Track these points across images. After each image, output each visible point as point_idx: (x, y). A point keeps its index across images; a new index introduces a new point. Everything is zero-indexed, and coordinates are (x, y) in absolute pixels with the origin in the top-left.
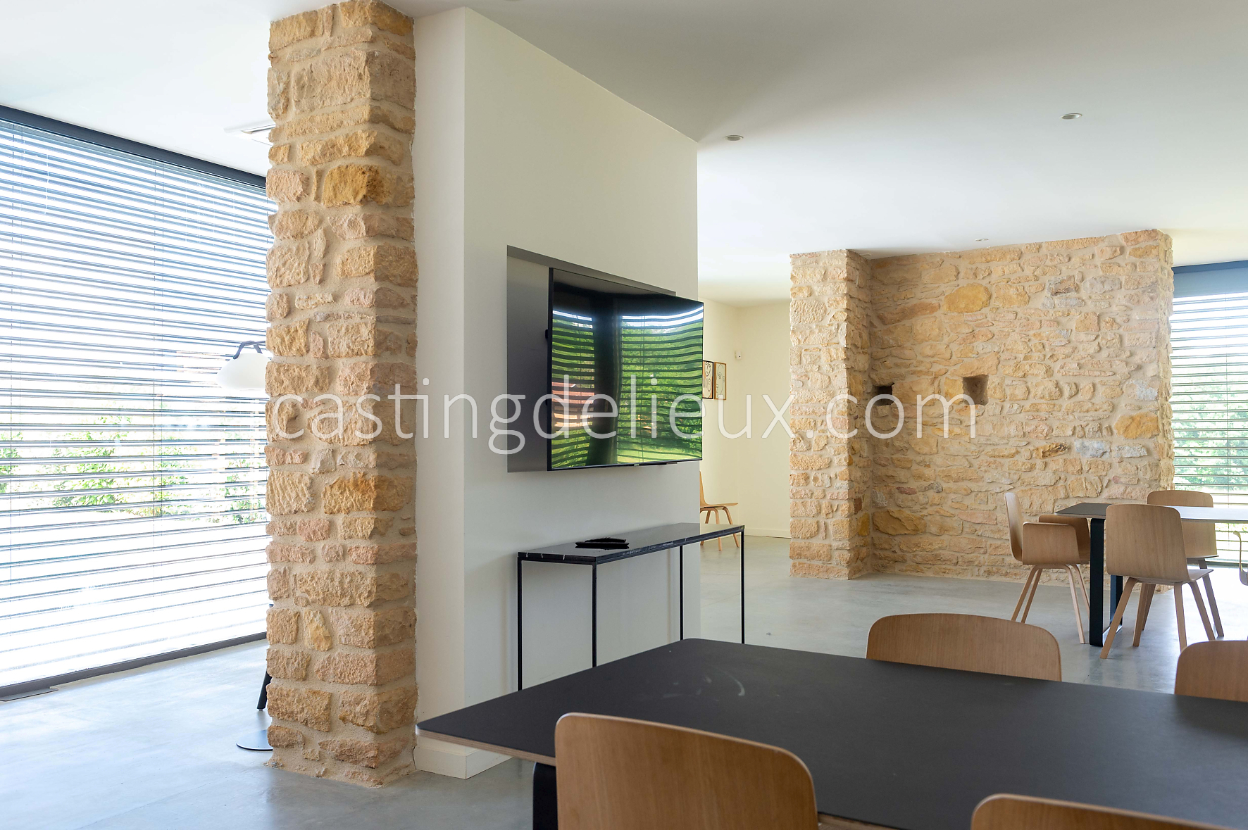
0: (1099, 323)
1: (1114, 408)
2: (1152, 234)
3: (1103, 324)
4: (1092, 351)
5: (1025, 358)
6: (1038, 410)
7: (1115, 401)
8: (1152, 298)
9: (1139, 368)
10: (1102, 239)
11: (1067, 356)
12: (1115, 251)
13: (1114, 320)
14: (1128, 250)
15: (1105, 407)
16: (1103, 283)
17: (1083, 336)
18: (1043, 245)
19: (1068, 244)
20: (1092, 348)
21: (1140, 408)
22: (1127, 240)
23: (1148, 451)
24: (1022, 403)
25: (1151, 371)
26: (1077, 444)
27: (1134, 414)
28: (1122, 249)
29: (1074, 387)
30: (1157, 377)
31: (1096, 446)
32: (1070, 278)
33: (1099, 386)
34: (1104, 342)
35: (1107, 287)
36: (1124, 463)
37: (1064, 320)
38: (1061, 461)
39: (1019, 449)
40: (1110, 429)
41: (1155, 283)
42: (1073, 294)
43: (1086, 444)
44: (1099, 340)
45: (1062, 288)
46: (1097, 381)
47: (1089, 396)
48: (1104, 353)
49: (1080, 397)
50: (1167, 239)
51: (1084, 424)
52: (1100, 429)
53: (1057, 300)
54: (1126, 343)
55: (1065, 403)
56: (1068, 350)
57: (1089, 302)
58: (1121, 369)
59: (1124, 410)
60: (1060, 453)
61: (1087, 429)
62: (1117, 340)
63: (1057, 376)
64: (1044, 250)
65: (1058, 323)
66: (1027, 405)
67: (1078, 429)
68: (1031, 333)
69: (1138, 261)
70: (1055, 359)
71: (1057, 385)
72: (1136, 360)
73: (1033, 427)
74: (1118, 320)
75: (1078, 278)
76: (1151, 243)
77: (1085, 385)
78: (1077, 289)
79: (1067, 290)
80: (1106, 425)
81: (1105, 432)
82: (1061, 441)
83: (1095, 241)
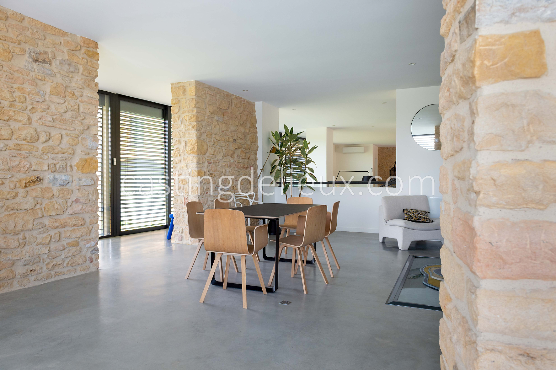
0: (65, 92)
1: (74, 152)
2: (96, 45)
3: (67, 94)
5: (10, 106)
6: (20, 150)
7: (74, 148)
9: (88, 128)
10: (68, 34)
11: (44, 111)
12: (77, 47)
13: (74, 92)
14: (84, 49)
15: (69, 151)
16: (68, 65)
17: (55, 98)
18: (26, 19)
19: (46, 28)
20: (62, 109)
21: (89, 154)
22: (84, 42)
23: (94, 181)
24: (7, 142)
25: (94, 131)
26: (48, 177)
27: (87, 157)
28: (80, 47)
29: (48, 134)
30: (97, 135)
31: (64, 178)
32: (45, 53)
33: (64, 136)
34: (70, 106)
35: (72, 69)
36: (81, 190)
37: (40, 83)
38: (39, 189)
39: (4, 181)
40: (72, 167)
42: (47, 66)
43: (57, 177)
44: (66, 104)
45: (40, 58)
46: (64, 132)
47: (58, 142)
48: (69, 114)
49: (50, 143)
51: (55, 162)
52: (65, 167)
53: (35, 65)
54: (81, 110)
55: (41, 146)
56: (44, 106)
57: (58, 76)
58: (78, 127)
59: (80, 154)
60: (36, 183)
61: (58, 166)
62: (76, 107)
63: (36, 125)
64: (25, 23)
65: (36, 84)
66: (11, 144)
67: (52, 166)
68: (15, 86)
69: (89, 59)
70: (34, 111)
71: (36, 131)
72: (86, 122)
73: (17, 163)
74: (76, 94)
75: (50, 55)
76: (95, 50)
77: (55, 134)
78: (50, 63)
79: (43, 61)
80: (69, 164)
81: (68, 169)
82: (38, 174)
83: (62, 33)
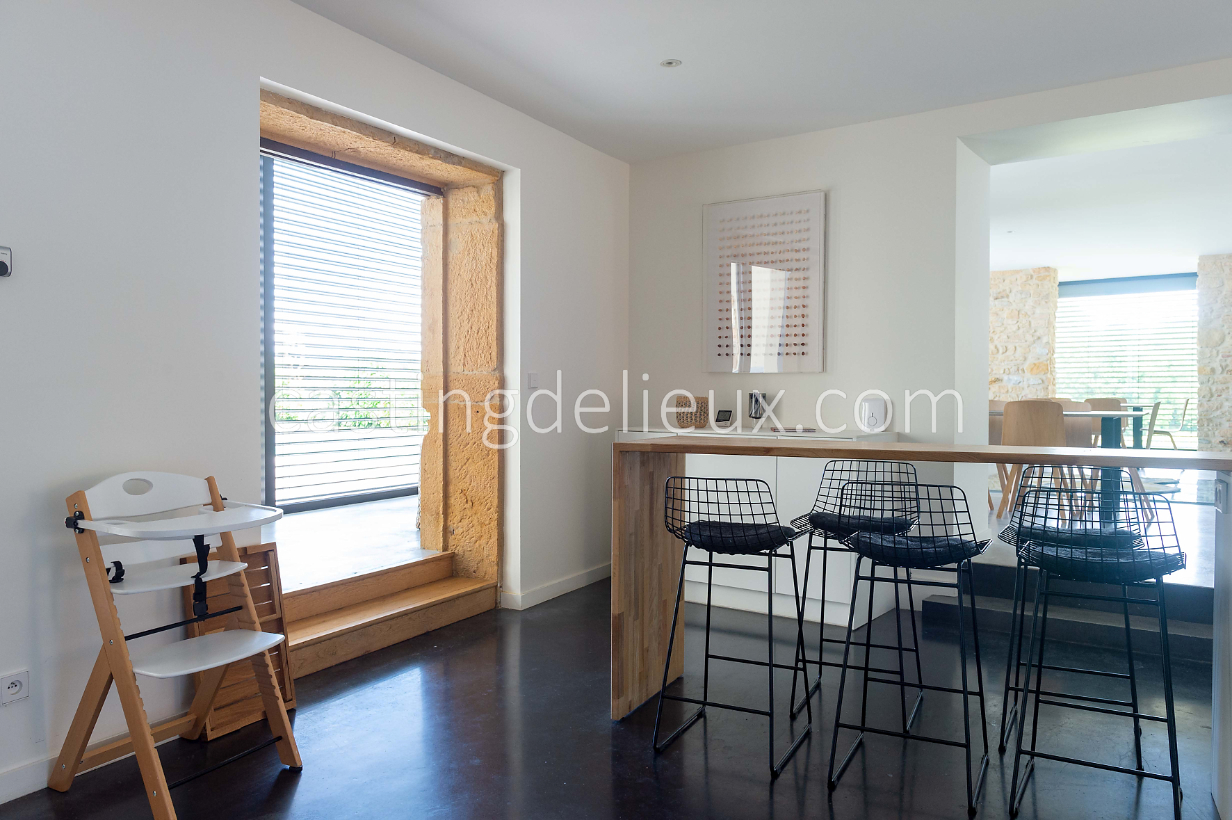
0: (1018, 315)
1: (1025, 359)
2: (1047, 269)
3: (1021, 315)
4: (1015, 329)
7: (1026, 355)
8: (1046, 302)
9: (1039, 338)
10: (1021, 271)
11: (1002, 332)
12: (1028, 277)
13: (1026, 313)
14: (1035, 277)
15: (1021, 358)
16: (1021, 294)
17: (1010, 322)
20: (1015, 328)
21: (1039, 359)
22: (1034, 271)
23: (1043, 381)
25: (1045, 340)
26: (1005, 378)
27: (1036, 362)
28: (1032, 276)
29: (1005, 348)
30: (1048, 343)
31: (1016, 378)
32: (1004, 291)
33: (1018, 348)
34: (1021, 325)
35: (1023, 296)
36: (1030, 387)
37: (1000, 313)
38: (997, 386)
40: (1023, 370)
41: (1048, 295)
42: (1006, 299)
43: (1011, 377)
44: (1018, 323)
45: (1000, 296)
46: (1017, 345)
47: (1013, 352)
48: (1021, 331)
49: (1008, 353)
50: (1055, 270)
51: (1009, 367)
52: (1018, 370)
53: (997, 302)
54: (1033, 325)
55: (1000, 356)
56: (1002, 329)
57: (1014, 304)
58: (1030, 339)
59: (1031, 360)
60: (997, 382)
61: (1011, 370)
62: (1028, 324)
63: (996, 342)
65: (997, 314)
67: (1006, 370)
69: (1040, 283)
71: (996, 347)
72: (1038, 334)
74: (1029, 314)
75: (1008, 291)
76: (1047, 273)
77: (1011, 347)
78: (1008, 296)
79: (1002, 297)
80: (1021, 368)
81: (1020, 372)
82: (997, 376)
83: (1017, 272)
